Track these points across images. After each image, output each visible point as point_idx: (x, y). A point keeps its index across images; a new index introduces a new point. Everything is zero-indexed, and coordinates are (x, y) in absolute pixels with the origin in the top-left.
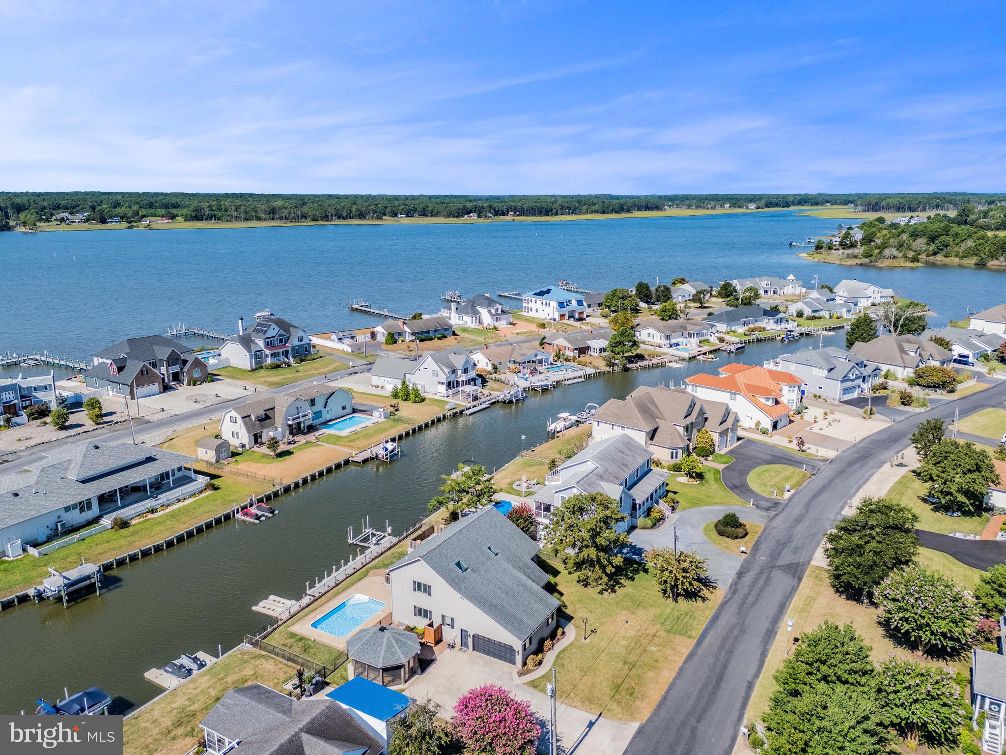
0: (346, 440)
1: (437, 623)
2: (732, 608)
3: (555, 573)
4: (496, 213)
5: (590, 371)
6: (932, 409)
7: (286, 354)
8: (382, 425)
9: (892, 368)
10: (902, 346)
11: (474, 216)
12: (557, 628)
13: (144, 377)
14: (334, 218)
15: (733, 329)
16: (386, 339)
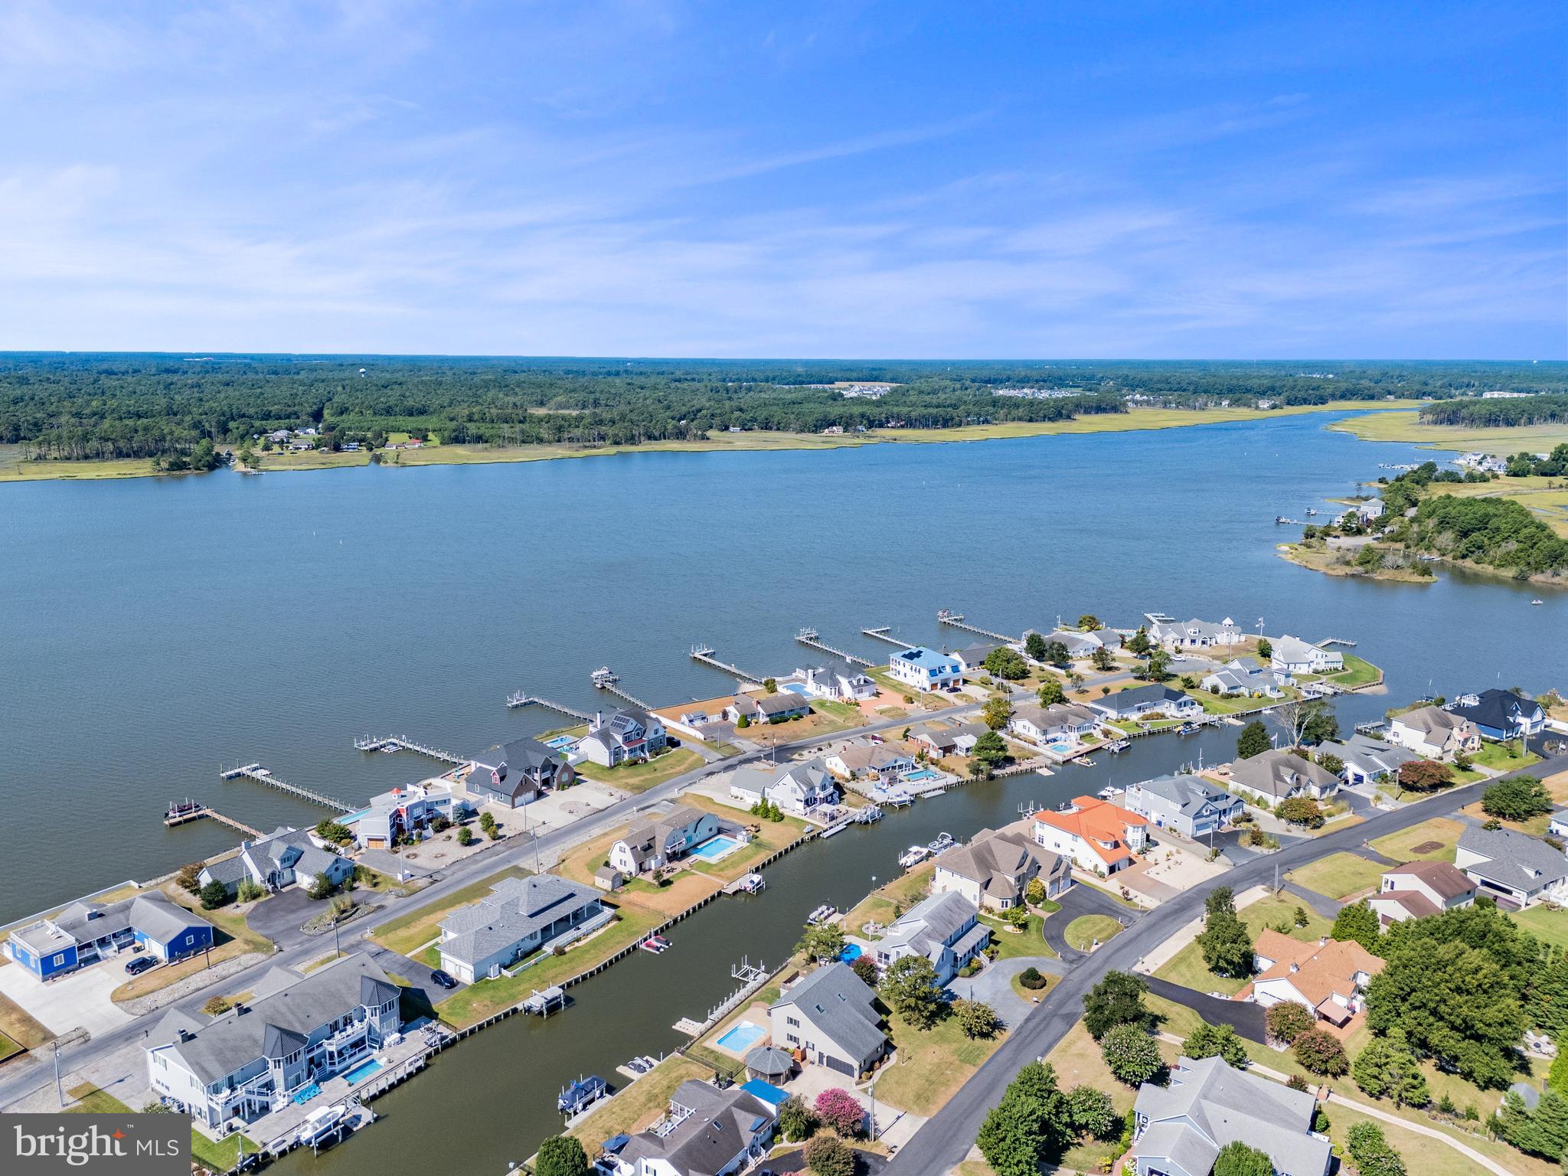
0: (715, 868)
1: (803, 1046)
2: (1014, 1045)
3: (888, 1012)
4: (871, 424)
5: (952, 779)
6: (1283, 850)
7: (642, 749)
8: (746, 851)
9: (1264, 794)
10: (1278, 770)
11: (838, 430)
12: (884, 1055)
13: (524, 786)
14: (642, 438)
15: (1125, 716)
16: (739, 722)
